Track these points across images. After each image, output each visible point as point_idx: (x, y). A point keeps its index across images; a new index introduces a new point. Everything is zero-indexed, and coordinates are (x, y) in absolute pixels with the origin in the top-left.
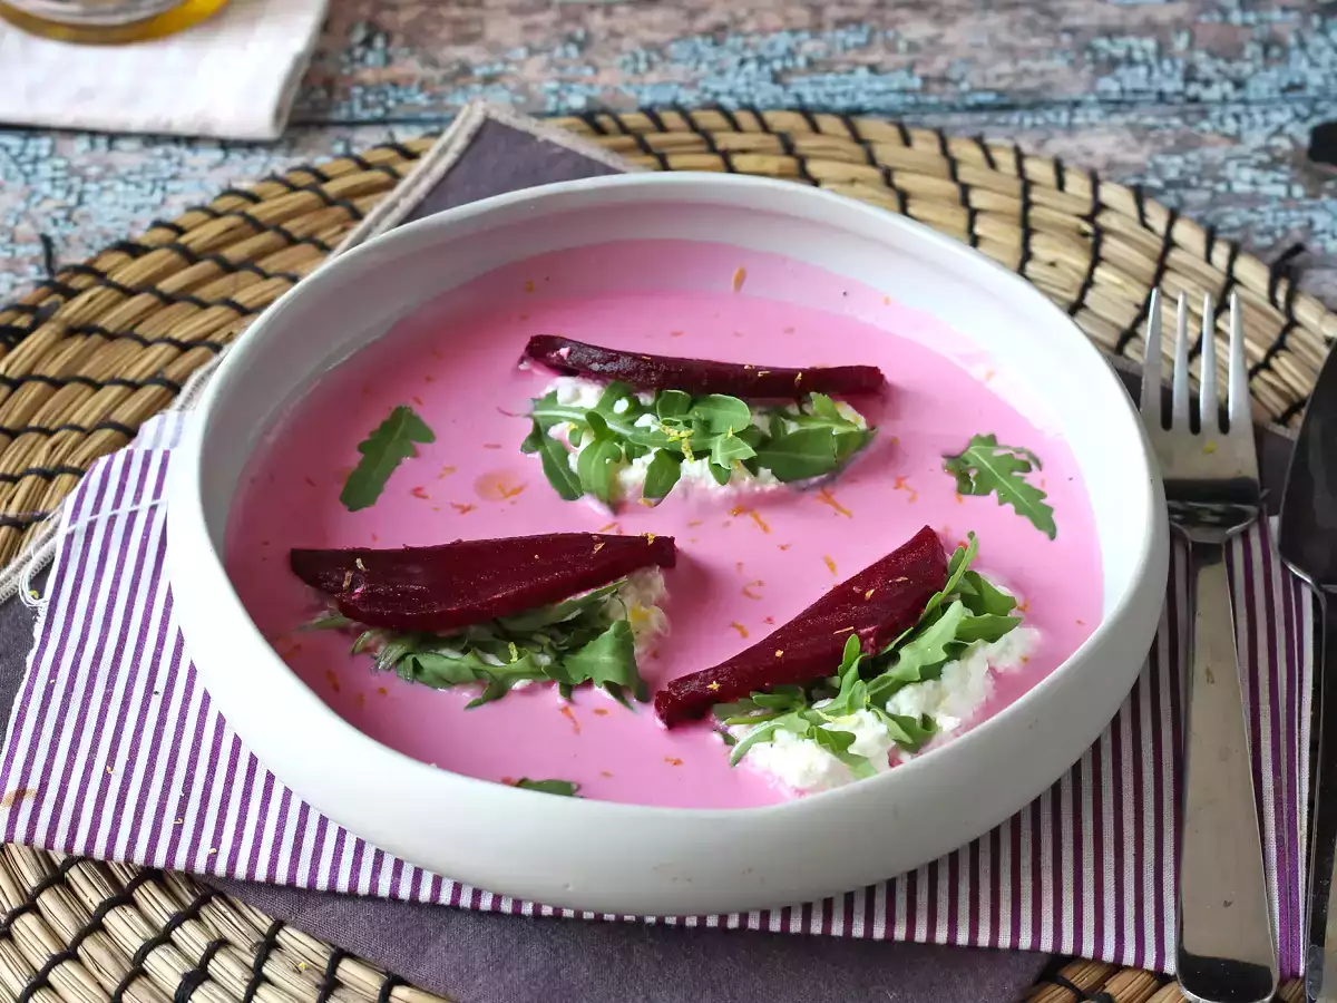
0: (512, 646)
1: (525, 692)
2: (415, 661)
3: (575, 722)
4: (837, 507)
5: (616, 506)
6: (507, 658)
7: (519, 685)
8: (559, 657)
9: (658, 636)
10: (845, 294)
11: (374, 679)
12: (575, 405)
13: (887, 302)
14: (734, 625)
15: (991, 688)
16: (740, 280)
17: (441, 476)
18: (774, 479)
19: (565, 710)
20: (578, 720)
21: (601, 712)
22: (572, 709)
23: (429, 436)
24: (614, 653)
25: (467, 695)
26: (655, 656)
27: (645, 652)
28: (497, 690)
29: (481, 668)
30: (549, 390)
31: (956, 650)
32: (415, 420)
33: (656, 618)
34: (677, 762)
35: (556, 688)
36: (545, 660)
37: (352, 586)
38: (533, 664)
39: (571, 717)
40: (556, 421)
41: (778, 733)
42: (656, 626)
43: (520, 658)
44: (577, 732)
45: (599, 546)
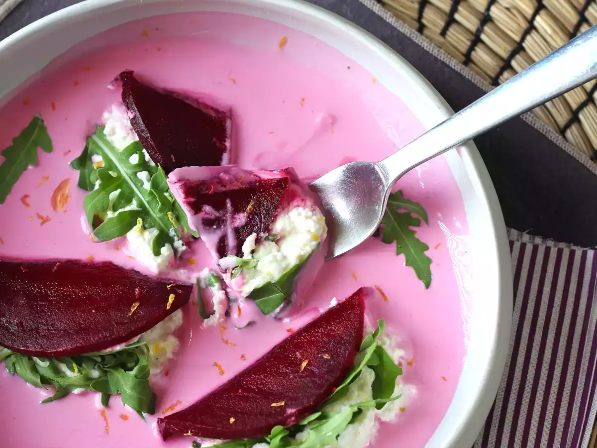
0: (74, 365)
1: (82, 394)
2: (14, 365)
3: (107, 423)
6: (73, 371)
7: (77, 391)
8: (105, 373)
9: (170, 360)
10: (349, 68)
13: (374, 81)
14: (217, 364)
15: (375, 430)
16: (283, 43)
19: (103, 413)
20: (109, 422)
21: (124, 417)
22: (107, 412)
24: (134, 388)
25: (45, 393)
26: (167, 373)
27: (161, 372)
28: (63, 393)
29: (54, 379)
31: (357, 415)
33: (172, 343)
35: (98, 398)
36: (95, 374)
38: (88, 379)
39: (106, 419)
42: (169, 355)
43: (79, 371)
44: (107, 431)
45: (135, 307)
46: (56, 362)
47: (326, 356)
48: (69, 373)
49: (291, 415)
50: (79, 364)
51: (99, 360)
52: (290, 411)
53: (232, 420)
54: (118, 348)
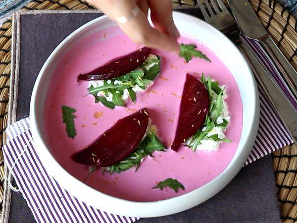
0: (135, 153)
1: (144, 160)
2: (119, 168)
3: (158, 161)
4: (165, 79)
5: (125, 105)
6: (136, 156)
7: (142, 160)
8: (145, 149)
9: (158, 131)
11: (112, 176)
12: (99, 86)
14: (169, 120)
16: (105, 35)
17: (85, 119)
18: (151, 81)
19: (154, 160)
21: (161, 156)
22: (156, 159)
23: (75, 111)
25: (133, 169)
26: (160, 136)
28: (138, 164)
30: (90, 85)
32: (68, 108)
33: (154, 127)
34: (184, 158)
35: (149, 156)
36: (143, 151)
37: (96, 161)
38: (142, 154)
39: (156, 161)
40: (97, 92)
41: (201, 141)
42: (157, 130)
43: (138, 154)
44: (160, 163)
45: (139, 122)
46: (129, 158)
47: (198, 93)
48: (135, 158)
49: (206, 111)
50: (136, 152)
51: (140, 147)
52: (205, 111)
53: (193, 126)
54: (145, 136)
